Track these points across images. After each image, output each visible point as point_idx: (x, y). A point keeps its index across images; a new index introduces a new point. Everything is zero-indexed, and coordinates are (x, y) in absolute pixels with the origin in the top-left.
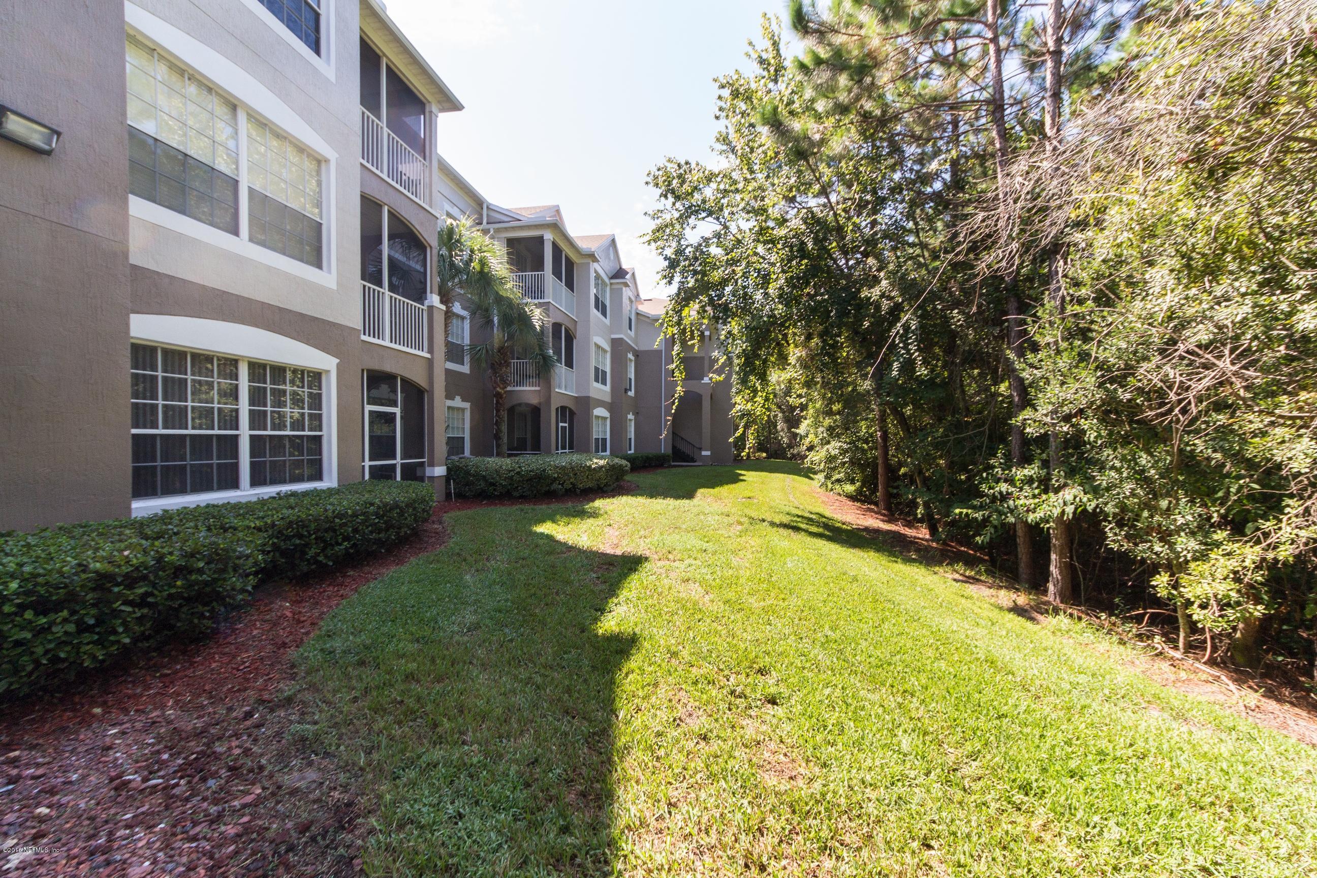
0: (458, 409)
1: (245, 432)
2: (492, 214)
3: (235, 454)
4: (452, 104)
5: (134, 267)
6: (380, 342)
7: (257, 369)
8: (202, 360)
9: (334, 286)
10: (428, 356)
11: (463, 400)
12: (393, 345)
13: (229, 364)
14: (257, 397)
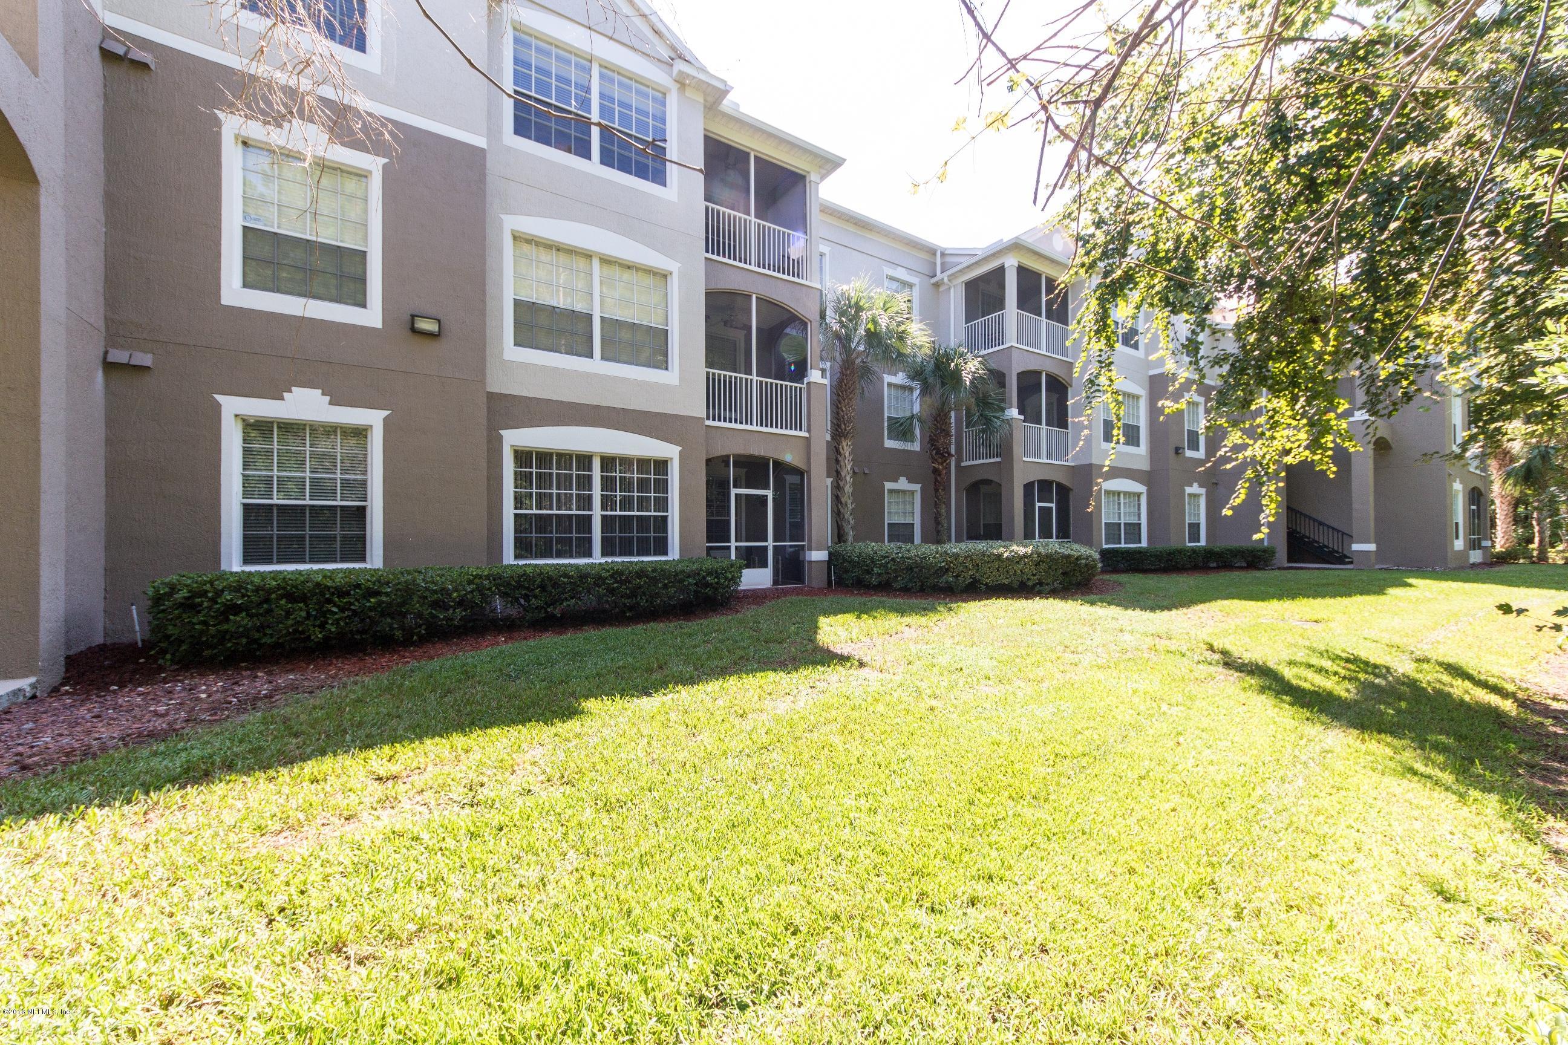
0: (904, 492)
1: (597, 513)
2: (948, 259)
3: (590, 530)
4: (830, 163)
5: (492, 397)
6: (748, 427)
7: (608, 462)
8: (564, 458)
9: (676, 382)
10: (806, 435)
11: (911, 481)
12: (764, 429)
13: (585, 460)
14: (608, 483)
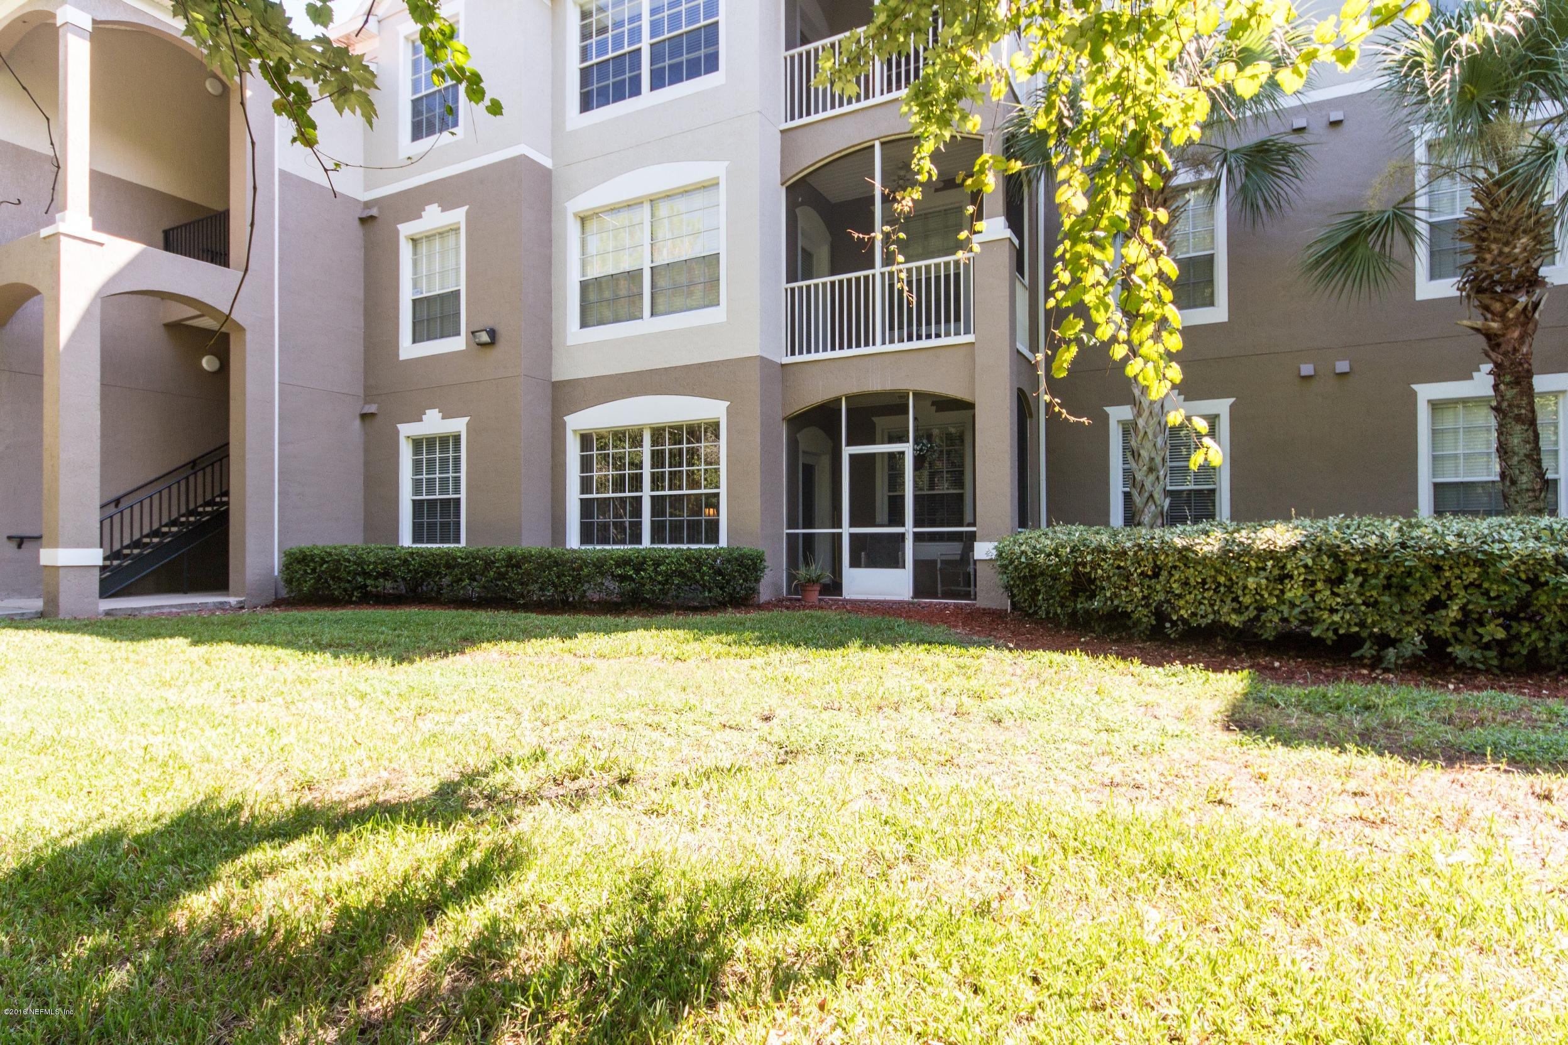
1: (647, 493)
3: (641, 514)
5: (557, 386)
6: (870, 350)
7: (658, 433)
8: (620, 436)
9: (723, 318)
10: (971, 339)
14: (657, 459)
